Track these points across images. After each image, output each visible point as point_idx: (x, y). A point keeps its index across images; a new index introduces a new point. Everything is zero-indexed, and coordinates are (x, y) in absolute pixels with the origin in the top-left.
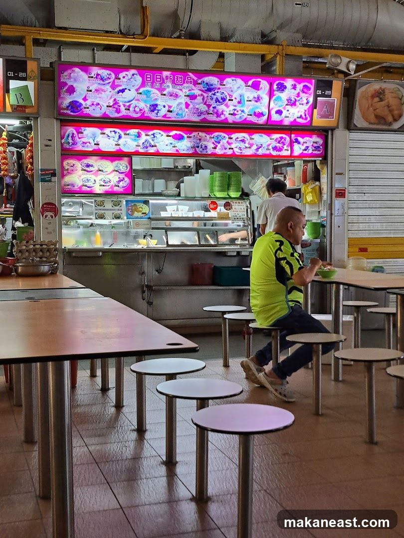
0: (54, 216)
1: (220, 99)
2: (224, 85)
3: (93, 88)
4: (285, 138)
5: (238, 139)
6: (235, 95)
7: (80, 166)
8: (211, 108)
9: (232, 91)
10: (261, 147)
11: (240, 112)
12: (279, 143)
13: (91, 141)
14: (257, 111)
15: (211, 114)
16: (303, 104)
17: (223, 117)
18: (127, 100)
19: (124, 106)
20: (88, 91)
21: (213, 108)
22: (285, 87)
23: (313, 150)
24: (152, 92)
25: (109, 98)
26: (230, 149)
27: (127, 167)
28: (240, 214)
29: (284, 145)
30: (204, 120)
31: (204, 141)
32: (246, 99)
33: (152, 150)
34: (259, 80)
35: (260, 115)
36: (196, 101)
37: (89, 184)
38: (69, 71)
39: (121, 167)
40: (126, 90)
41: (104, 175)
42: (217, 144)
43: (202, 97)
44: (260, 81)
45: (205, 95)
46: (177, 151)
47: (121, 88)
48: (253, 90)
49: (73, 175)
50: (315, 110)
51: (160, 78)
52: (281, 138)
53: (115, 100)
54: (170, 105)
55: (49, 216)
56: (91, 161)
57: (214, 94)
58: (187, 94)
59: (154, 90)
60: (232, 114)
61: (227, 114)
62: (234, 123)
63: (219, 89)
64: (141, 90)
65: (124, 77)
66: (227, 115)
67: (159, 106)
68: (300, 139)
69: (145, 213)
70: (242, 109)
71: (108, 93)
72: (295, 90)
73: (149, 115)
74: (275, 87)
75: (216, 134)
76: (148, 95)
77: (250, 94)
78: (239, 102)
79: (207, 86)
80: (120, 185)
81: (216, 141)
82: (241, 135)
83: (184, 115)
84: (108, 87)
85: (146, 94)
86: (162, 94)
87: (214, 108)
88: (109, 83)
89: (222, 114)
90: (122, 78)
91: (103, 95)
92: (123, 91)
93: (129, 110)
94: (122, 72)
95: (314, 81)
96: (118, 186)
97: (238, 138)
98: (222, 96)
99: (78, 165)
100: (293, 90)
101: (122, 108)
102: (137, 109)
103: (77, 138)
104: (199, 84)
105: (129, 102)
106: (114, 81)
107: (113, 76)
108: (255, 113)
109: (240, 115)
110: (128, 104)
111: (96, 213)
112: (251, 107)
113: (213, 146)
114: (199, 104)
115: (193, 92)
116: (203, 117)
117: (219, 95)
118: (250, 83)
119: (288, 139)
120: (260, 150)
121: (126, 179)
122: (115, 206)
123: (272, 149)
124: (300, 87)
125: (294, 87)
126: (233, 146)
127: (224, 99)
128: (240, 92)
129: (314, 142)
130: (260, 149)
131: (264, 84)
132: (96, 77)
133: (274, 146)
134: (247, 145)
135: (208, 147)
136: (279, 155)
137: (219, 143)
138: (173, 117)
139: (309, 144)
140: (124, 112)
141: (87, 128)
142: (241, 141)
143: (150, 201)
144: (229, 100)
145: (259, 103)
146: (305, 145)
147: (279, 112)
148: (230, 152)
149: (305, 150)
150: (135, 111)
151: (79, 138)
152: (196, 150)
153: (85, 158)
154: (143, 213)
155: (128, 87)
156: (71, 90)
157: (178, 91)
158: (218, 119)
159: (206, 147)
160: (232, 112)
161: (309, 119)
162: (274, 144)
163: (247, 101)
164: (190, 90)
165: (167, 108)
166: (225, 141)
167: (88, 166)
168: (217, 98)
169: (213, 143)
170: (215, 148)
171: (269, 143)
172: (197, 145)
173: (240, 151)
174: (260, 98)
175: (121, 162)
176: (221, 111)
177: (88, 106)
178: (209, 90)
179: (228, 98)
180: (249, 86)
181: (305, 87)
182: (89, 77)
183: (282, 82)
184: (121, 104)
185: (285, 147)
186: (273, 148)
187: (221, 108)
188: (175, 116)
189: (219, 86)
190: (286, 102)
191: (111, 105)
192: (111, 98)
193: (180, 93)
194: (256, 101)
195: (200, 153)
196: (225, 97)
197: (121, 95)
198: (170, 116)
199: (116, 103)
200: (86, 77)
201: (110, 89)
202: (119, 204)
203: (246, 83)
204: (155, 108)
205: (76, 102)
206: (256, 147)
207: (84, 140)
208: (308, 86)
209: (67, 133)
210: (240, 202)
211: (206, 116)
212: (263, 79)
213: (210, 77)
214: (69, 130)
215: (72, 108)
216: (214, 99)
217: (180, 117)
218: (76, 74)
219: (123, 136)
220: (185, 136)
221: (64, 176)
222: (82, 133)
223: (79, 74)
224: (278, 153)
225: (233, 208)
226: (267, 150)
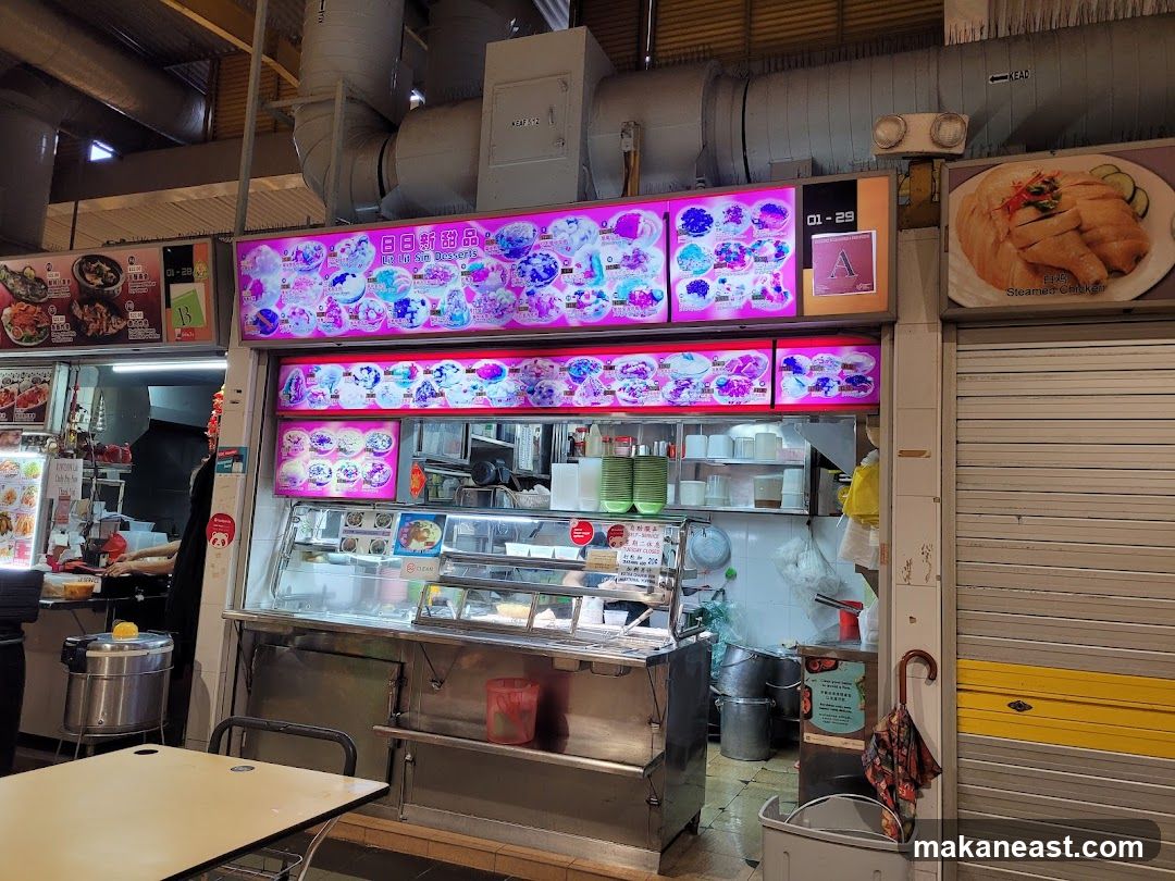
0: (226, 540)
1: (541, 272)
3: (291, 280)
4: (757, 359)
5: (628, 370)
6: (578, 257)
7: (308, 441)
8: (524, 296)
9: (568, 249)
10: (687, 386)
11: (593, 298)
12: (738, 371)
13: (326, 390)
14: (637, 289)
15: (526, 309)
16: (765, 260)
17: (554, 315)
18: (352, 296)
19: (348, 309)
20: (284, 287)
21: (528, 294)
22: (709, 221)
23: (841, 389)
24: (395, 275)
25: (319, 297)
26: (606, 393)
27: (390, 442)
28: (645, 559)
29: (754, 377)
30: (513, 327)
31: (547, 377)
32: (605, 263)
33: (434, 404)
34: (635, 211)
35: (651, 298)
36: (487, 282)
37: (321, 478)
38: (253, 253)
39: (379, 443)
40: (347, 277)
41: (346, 458)
42: (576, 384)
43: (499, 273)
44: (639, 215)
45: (507, 266)
46: (486, 402)
47: (338, 274)
48: (621, 239)
49: (296, 460)
50: (806, 272)
51: (411, 243)
52: (745, 360)
53: (330, 300)
54: (434, 297)
55: (219, 542)
56: (330, 430)
57: (527, 262)
58: (465, 270)
59: (401, 271)
60: (574, 305)
61: (561, 305)
62: (584, 327)
63: (538, 247)
64: (375, 273)
65: (343, 250)
66: (564, 309)
67: (412, 304)
68: (801, 359)
69: (432, 543)
70: (597, 289)
71: (316, 287)
72: (739, 222)
73: (396, 325)
74: (679, 223)
75: (575, 360)
76: (389, 281)
77: (617, 249)
78: (590, 274)
79: (510, 246)
80: (373, 481)
81: (574, 378)
82: (635, 360)
83: (465, 317)
84: (316, 276)
85: (386, 281)
86: (415, 277)
87: (530, 294)
88: (319, 265)
89: (552, 307)
90: (339, 253)
91: (310, 292)
92: (341, 279)
93: (356, 317)
94: (339, 240)
95: (792, 191)
96: (370, 483)
97: (627, 366)
98: (545, 263)
99: (306, 438)
100: (732, 226)
101: (345, 316)
102: (373, 315)
103: (303, 386)
104: (492, 242)
105: (355, 301)
106: (326, 260)
107: (324, 251)
108: (632, 296)
109: (594, 306)
110: (353, 306)
111: (343, 539)
112: (620, 283)
113: (566, 388)
114: (495, 289)
115: (479, 262)
116: (507, 318)
117: (537, 263)
118: (613, 222)
119: (765, 359)
120: (685, 394)
121: (387, 468)
122: (381, 525)
123: (716, 391)
124: (751, 212)
125: (735, 216)
126: (615, 386)
127: (551, 272)
128: (588, 247)
129: (845, 366)
130: (686, 390)
131: (650, 221)
132: (296, 258)
133: (722, 382)
134: (650, 382)
135: (556, 392)
136: (738, 406)
137: (581, 380)
138: (443, 325)
139: (833, 373)
140: (349, 324)
141: (321, 366)
142: (636, 372)
143: (448, 516)
144: (563, 271)
145: (639, 269)
146: (817, 375)
147: (699, 288)
148: (606, 402)
149: (817, 388)
150: (368, 318)
151: (308, 386)
152: (526, 400)
153: (319, 426)
154: (427, 544)
155: (351, 270)
156: (258, 290)
157: (447, 264)
158: (543, 321)
159: (551, 391)
160: (574, 301)
161: (791, 298)
162: (723, 377)
163: (609, 268)
164: (472, 260)
165: (428, 304)
166: (595, 376)
167: (322, 441)
168: (534, 270)
169: (568, 382)
170: (571, 393)
171: (710, 372)
172: (531, 389)
173: (631, 398)
174: (641, 257)
175: (381, 432)
176: (546, 300)
177: (286, 318)
178: (515, 253)
179: (560, 266)
180: (610, 231)
181: (769, 210)
182: (284, 260)
183: (698, 207)
184: (341, 306)
185: (756, 383)
186: (720, 387)
187: (548, 291)
188: (449, 322)
189: (537, 241)
190: (715, 260)
191: (324, 311)
192: (323, 296)
193: (454, 270)
194: (632, 267)
195: (536, 406)
196: (553, 266)
197: (340, 288)
198: (437, 323)
199: (332, 306)
200: (279, 260)
201: (319, 279)
202: (388, 522)
203: (603, 224)
204: (406, 309)
205: (266, 312)
206: (675, 387)
207: (315, 389)
208: (777, 205)
209: (290, 377)
210: (652, 526)
211: (516, 316)
212: (646, 209)
213: (516, 224)
214: (293, 372)
215: (262, 324)
216: (528, 274)
217: (458, 323)
218: (263, 258)
219: (382, 376)
220: (506, 369)
221: (281, 461)
222: (313, 376)
223: (269, 256)
224: (735, 400)
225: (630, 542)
226: (703, 391)
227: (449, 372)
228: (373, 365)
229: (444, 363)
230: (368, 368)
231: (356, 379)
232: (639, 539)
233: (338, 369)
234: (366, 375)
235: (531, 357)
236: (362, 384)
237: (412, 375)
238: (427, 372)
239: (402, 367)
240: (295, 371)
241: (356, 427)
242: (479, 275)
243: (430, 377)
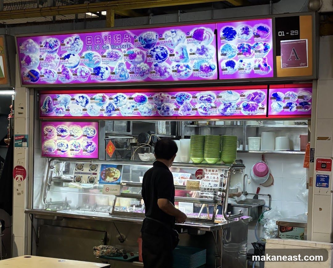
0: (22, 178)
1: (160, 55)
2: (163, 39)
3: (44, 56)
4: (261, 94)
5: (203, 99)
6: (176, 49)
7: (56, 131)
8: (153, 67)
9: (172, 45)
10: (229, 106)
11: (184, 68)
12: (252, 99)
13: (63, 107)
14: (204, 64)
15: (154, 72)
16: (260, 52)
17: (167, 75)
18: (73, 65)
19: (72, 71)
20: (41, 59)
22: (235, 33)
23: (297, 108)
24: (93, 55)
25: (58, 64)
26: (193, 109)
27: (94, 132)
28: (212, 184)
29: (259, 102)
30: (148, 80)
31: (167, 102)
32: (189, 52)
33: (115, 114)
34: (202, 28)
35: (210, 68)
36: (136, 60)
37: (62, 148)
38: (25, 43)
39: (89, 132)
40: (71, 56)
41: (74, 139)
42: (180, 105)
43: (141, 55)
44: (203, 30)
45: (145, 52)
46: (139, 113)
47: (66, 54)
48: (196, 41)
49: (51, 140)
50: (278, 57)
51: (100, 40)
52: (255, 94)
53: (63, 66)
54: (112, 66)
55: (19, 179)
56: (65, 126)
57: (154, 51)
58: (126, 54)
59: (95, 53)
60: (175, 71)
61: (170, 71)
63: (158, 44)
64: (84, 54)
65: (68, 43)
66: (171, 73)
67: (102, 69)
68: (281, 94)
69: (116, 178)
70: (186, 64)
71: (56, 60)
72: (248, 34)
73: (95, 79)
74: (221, 34)
75: (179, 94)
76: (91, 58)
77: (193, 46)
78: (182, 57)
79: (146, 43)
80: (88, 150)
81: (178, 102)
82: (206, 94)
83: (127, 76)
84: (56, 55)
85: (89, 58)
86: (102, 56)
87: (156, 65)
88: (56, 50)
89: (166, 72)
90: (66, 44)
91: (53, 62)
92: (68, 57)
93: (76, 75)
94: (66, 38)
95: (270, 20)
97: (203, 97)
98: (162, 51)
100: (245, 36)
101: (71, 74)
102: (84, 74)
103: (52, 105)
104: (137, 41)
105: (75, 67)
106: (60, 47)
107: (59, 43)
108: (201, 68)
109: (185, 72)
110: (74, 69)
111: (75, 176)
112: (196, 61)
113: (175, 107)
114: (139, 63)
115: (132, 50)
116: (146, 77)
117: (158, 51)
118: (192, 33)
119: (264, 94)
120: (228, 110)
121: (94, 144)
122: (92, 170)
123: (242, 109)
124: (253, 30)
125: (246, 31)
126: (197, 106)
127: (165, 55)
128: (181, 44)
129: (299, 97)
130: (229, 108)
131: (208, 32)
132: (46, 46)
133: (245, 104)
134: (213, 105)
135: (171, 109)
136: (252, 116)
137: (182, 103)
138: (117, 79)
139: (293, 100)
140: (73, 78)
141: (60, 95)
142: (207, 100)
143: (123, 166)
144: (170, 55)
145: (204, 55)
146: (287, 101)
147: (231, 64)
148: (193, 114)
149: (287, 107)
150: (81, 75)
151: (54, 105)
152: (157, 112)
153: (60, 124)
154: (114, 178)
155: (72, 52)
156: (29, 61)
157: (117, 51)
158: (162, 78)
159: (168, 108)
160: (175, 69)
161: (271, 69)
162: (245, 102)
163: (191, 54)
164: (128, 49)
165: (109, 69)
166: (188, 101)
167: (62, 131)
168: (157, 54)
169: (176, 104)
170: (177, 109)
171: (239, 100)
172: (159, 107)
173: (204, 112)
174: (205, 49)
175: (90, 127)
176: (163, 68)
177: (43, 74)
178: (148, 46)
179: (169, 53)
180: (191, 37)
181: (261, 29)
182: (40, 46)
183: (230, 27)
184: (69, 69)
185: (260, 105)
186: (244, 107)
187: (164, 64)
188: (119, 78)
189: (158, 41)
190: (237, 51)
191: (61, 71)
192: (60, 64)
193: (120, 53)
194: (201, 54)
195: (162, 115)
196: (165, 53)
197: (68, 61)
198: (114, 78)
199: (64, 69)
200: (38, 47)
201: (58, 56)
202: (95, 168)
203: (187, 33)
204: (99, 71)
205: (33, 71)
206: (224, 107)
207: (58, 106)
208: (264, 27)
209: (45, 100)
210: (215, 169)
211: (149, 76)
212: (207, 27)
213: (148, 32)
214: (47, 98)
215: (31, 77)
216: (154, 56)
217: (124, 78)
218: (30, 45)
219: (90, 101)
220: (147, 97)
221: (43, 141)
222: (56, 100)
223: (33, 44)
224: (251, 113)
225: (206, 177)
226: (237, 109)
227: (121, 99)
228: (85, 95)
229: (118, 94)
230: (82, 97)
231: (77, 102)
232: (209, 176)
233: (68, 97)
234: (82, 100)
235: (158, 92)
236: (80, 104)
237: (103, 100)
238: (111, 99)
239: (98, 96)
240: (48, 97)
241: (77, 124)
242: (132, 56)
243: (112, 101)
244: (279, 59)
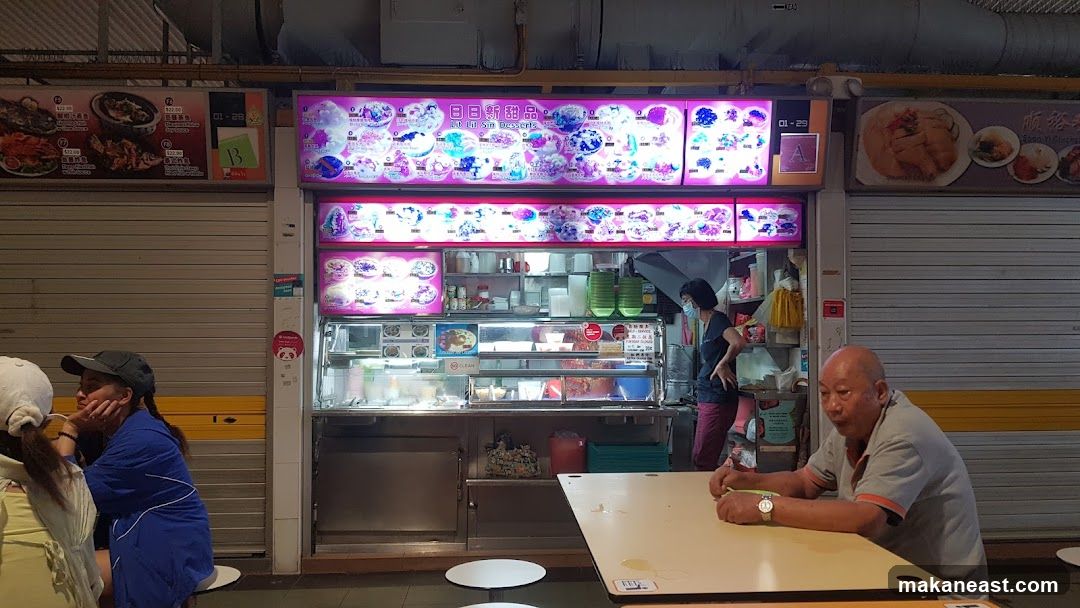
1: (589, 144)
2: (596, 118)
3: (358, 133)
4: (724, 210)
5: (634, 216)
6: (618, 135)
7: (353, 268)
8: (574, 161)
9: (611, 128)
10: (677, 228)
11: (629, 165)
12: (712, 218)
13: (370, 225)
14: (661, 161)
15: (575, 170)
16: (750, 147)
17: (596, 176)
18: (420, 151)
19: (415, 162)
20: (349, 138)
21: (577, 159)
22: (715, 117)
23: (778, 231)
24: (463, 137)
25: (387, 148)
26: (618, 232)
27: (433, 268)
28: (643, 347)
29: (723, 222)
30: (563, 183)
31: (571, 220)
32: (639, 142)
34: (663, 105)
35: (671, 168)
36: (545, 149)
37: (365, 298)
38: (317, 107)
39: (423, 269)
40: (416, 136)
41: (393, 282)
42: (594, 225)
43: (555, 142)
44: (665, 109)
45: (562, 138)
46: (521, 237)
47: (408, 132)
48: (652, 124)
49: (341, 285)
50: (775, 156)
51: (478, 112)
52: (716, 210)
53: (398, 152)
54: (498, 157)
55: (287, 355)
56: (373, 259)
57: (578, 136)
58: (526, 138)
59: (467, 133)
60: (613, 170)
61: (603, 169)
62: (619, 186)
63: (587, 125)
64: (444, 134)
65: (412, 113)
66: (605, 173)
67: (476, 160)
68: (753, 211)
69: (469, 346)
70: (631, 159)
71: (385, 141)
72: (735, 120)
73: (461, 176)
74: (693, 117)
75: (592, 207)
76: (457, 142)
77: (650, 130)
78: (627, 148)
79: (564, 122)
80: (420, 299)
81: (592, 220)
82: (638, 208)
83: (523, 175)
84: (385, 132)
85: (454, 141)
86: (481, 140)
87: (580, 159)
88: (386, 124)
89: (595, 170)
90: (408, 115)
91: (377, 144)
92: (411, 136)
93: (423, 168)
94: (408, 104)
95: (770, 104)
96: (418, 301)
97: (633, 213)
98: (592, 137)
99: (350, 267)
100: (730, 122)
101: (412, 167)
102: (439, 168)
103: (346, 221)
104: (549, 118)
105: (423, 155)
106: (395, 120)
107: (393, 111)
108: (657, 166)
109: (628, 171)
110: (421, 159)
111: (384, 347)
112: (649, 156)
113: (586, 228)
114: (551, 154)
115: (538, 132)
116: (558, 176)
117: (587, 137)
118: (645, 112)
119: (729, 211)
120: (676, 233)
121: (432, 289)
122: (419, 334)
123: (698, 231)
124: (743, 114)
125: (732, 116)
126: (625, 227)
127: (597, 144)
128: (626, 129)
129: (780, 217)
130: (676, 231)
131: (673, 113)
132: (364, 115)
133: (702, 225)
134: (652, 226)
135: (579, 231)
136: (712, 242)
137: (598, 222)
138: (503, 178)
139: (772, 221)
140: (415, 174)
141: (363, 205)
142: (640, 217)
143: (479, 325)
144: (607, 144)
145: (663, 147)
146: (763, 222)
148: (618, 238)
149: (764, 230)
150: (434, 170)
151: (350, 222)
152: (555, 237)
153: (361, 256)
154: (465, 347)
155: (420, 130)
156: (322, 139)
157: (511, 132)
158: (588, 180)
159: (574, 230)
160: (613, 166)
161: (764, 173)
162: (702, 221)
163: (642, 144)
164: (532, 130)
165: (492, 164)
166: (609, 219)
167: (366, 267)
168: (583, 142)
169: (588, 223)
170: (591, 232)
171: (693, 219)
172: (558, 228)
173: (637, 236)
174: (665, 139)
175: (424, 260)
176: (592, 165)
177: (351, 165)
178: (568, 128)
179: (605, 141)
180: (643, 118)
182: (351, 115)
183: (707, 107)
184: (409, 159)
185: (724, 227)
186: (700, 229)
187: (592, 159)
188: (509, 176)
189: (587, 121)
190: (717, 144)
191: (392, 161)
192: (391, 149)
193: (516, 136)
194: (659, 145)
195: (563, 241)
196: (599, 140)
197: (409, 144)
198: (498, 177)
199: (400, 157)
200: (345, 115)
201: (389, 135)
202: (424, 332)
203: (639, 112)
204: (471, 165)
205: (330, 159)
206: (669, 229)
207: (357, 224)
208: (760, 112)
209: (330, 213)
210: (644, 324)
211: (566, 175)
212: (671, 105)
213: (570, 106)
214: (333, 210)
215: (325, 169)
216: (578, 145)
217: (517, 178)
218: (328, 112)
219: (425, 215)
220: (537, 212)
221: (325, 285)
222: (355, 213)
223: (335, 111)
224: (711, 238)
225: (630, 336)
226: (689, 232)
227: (487, 213)
228: (415, 206)
229: (482, 206)
230: (410, 208)
231: (400, 216)
232: (636, 334)
233: (380, 208)
234: (410, 214)
235: (556, 204)
236: (405, 221)
237: (453, 214)
238: (467, 213)
239: (443, 208)
240: (337, 208)
241: (398, 256)
242: (538, 142)
244: (777, 158)
